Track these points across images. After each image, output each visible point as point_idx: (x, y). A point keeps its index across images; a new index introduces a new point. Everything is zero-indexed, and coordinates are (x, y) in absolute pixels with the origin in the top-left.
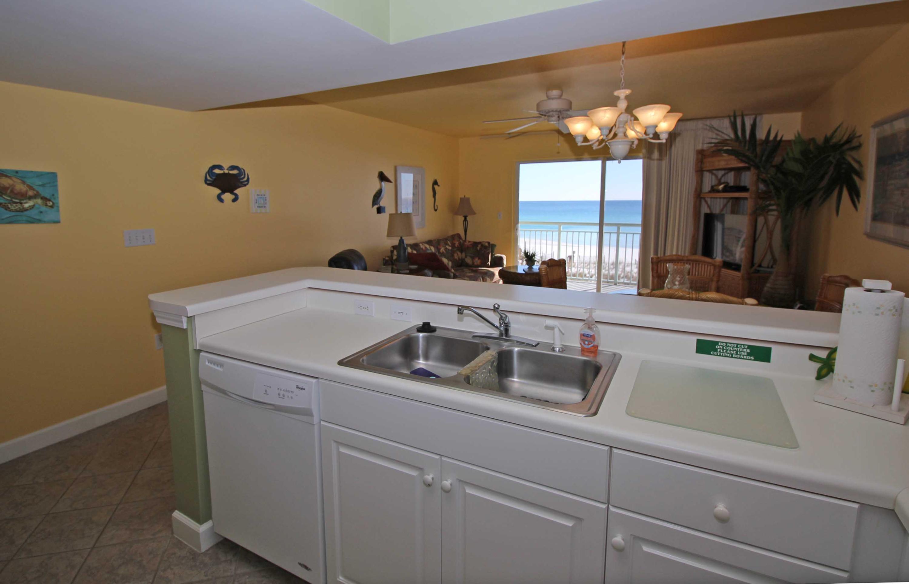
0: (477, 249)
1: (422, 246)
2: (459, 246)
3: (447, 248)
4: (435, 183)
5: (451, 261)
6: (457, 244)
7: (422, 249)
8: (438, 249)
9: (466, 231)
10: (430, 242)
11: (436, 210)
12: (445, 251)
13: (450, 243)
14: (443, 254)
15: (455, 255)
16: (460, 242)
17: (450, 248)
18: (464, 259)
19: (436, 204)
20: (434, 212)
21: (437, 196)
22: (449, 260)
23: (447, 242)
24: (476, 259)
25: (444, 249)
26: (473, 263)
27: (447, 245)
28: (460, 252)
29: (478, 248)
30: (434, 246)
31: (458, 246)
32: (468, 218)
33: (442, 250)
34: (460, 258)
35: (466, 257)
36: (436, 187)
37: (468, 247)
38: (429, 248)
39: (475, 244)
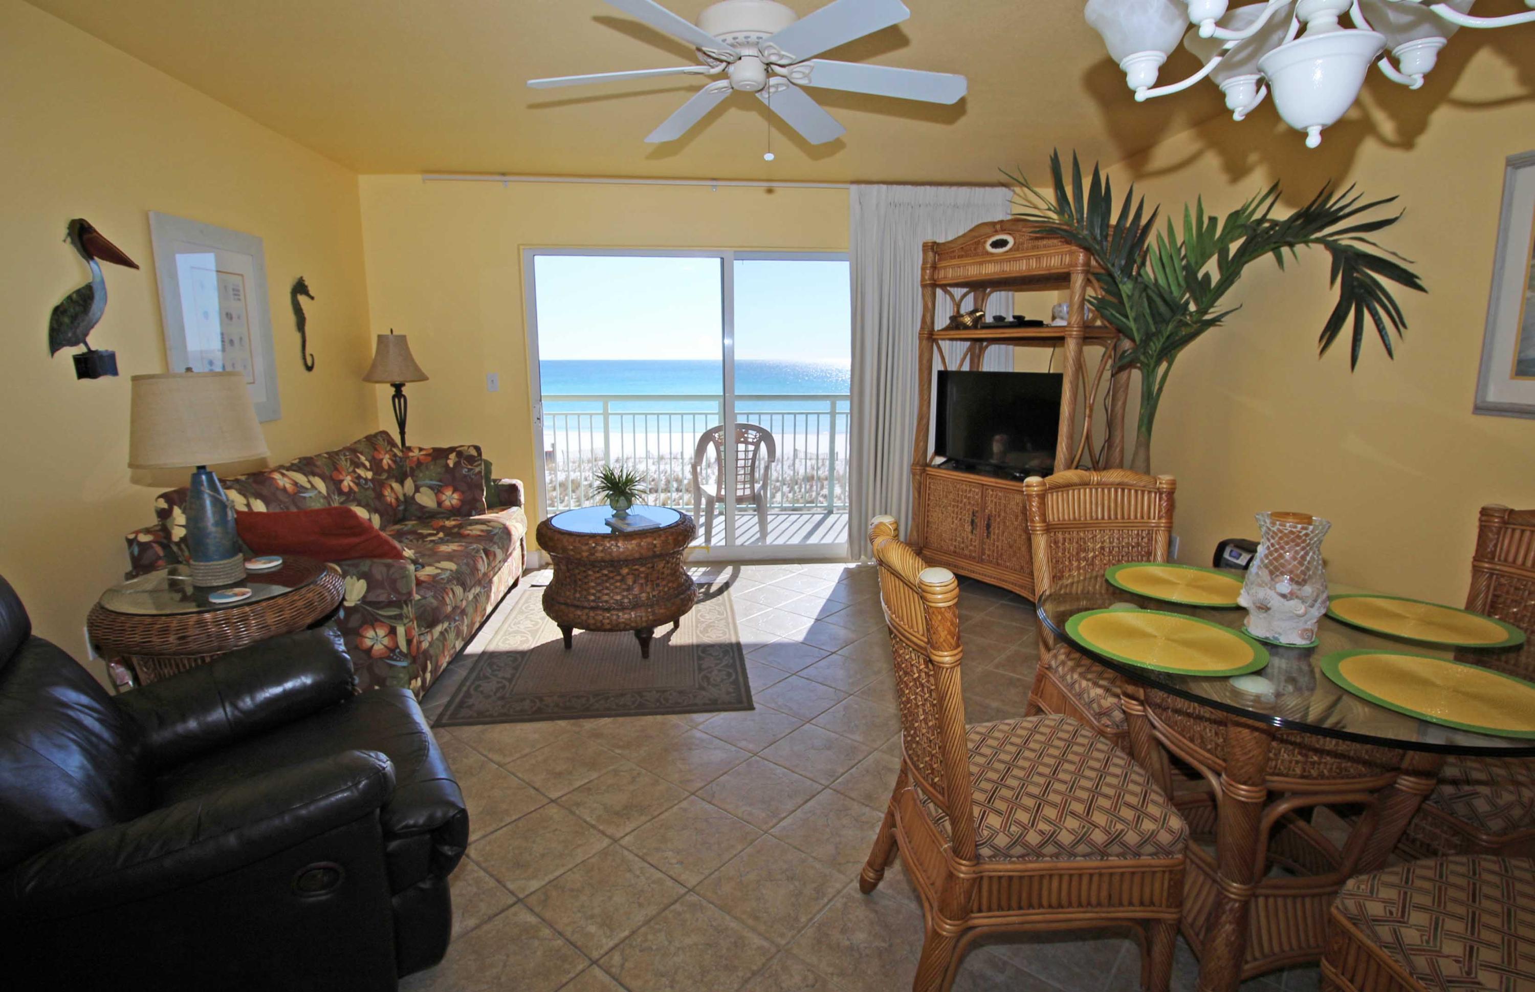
0: (447, 465)
1: (282, 481)
2: (393, 466)
3: (359, 477)
4: (300, 288)
5: (376, 511)
6: (386, 461)
7: (284, 489)
8: (335, 484)
9: (402, 424)
10: (306, 465)
11: (309, 368)
12: (357, 484)
13: (367, 460)
14: (350, 496)
15: (387, 492)
16: (395, 455)
17: (369, 475)
18: (413, 498)
19: (308, 351)
20: (306, 373)
21: (308, 328)
22: (371, 509)
23: (359, 458)
24: (448, 492)
25: (352, 481)
26: (440, 504)
27: (358, 467)
28: (396, 481)
29: (451, 463)
30: (323, 478)
31: (389, 466)
32: (405, 390)
33: (347, 482)
34: (401, 498)
35: (417, 490)
36: (302, 299)
37: (419, 463)
38: (308, 486)
39: (440, 454)
